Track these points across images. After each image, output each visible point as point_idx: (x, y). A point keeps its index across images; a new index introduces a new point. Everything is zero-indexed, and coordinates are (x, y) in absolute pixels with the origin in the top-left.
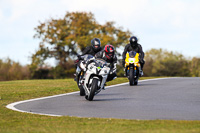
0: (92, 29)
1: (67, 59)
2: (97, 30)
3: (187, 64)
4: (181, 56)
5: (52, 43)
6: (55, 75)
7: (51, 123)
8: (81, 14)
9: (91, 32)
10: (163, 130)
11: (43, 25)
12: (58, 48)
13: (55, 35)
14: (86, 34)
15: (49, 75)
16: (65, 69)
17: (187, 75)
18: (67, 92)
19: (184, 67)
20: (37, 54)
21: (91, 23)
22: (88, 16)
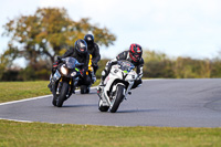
0: (66, 26)
1: (38, 59)
2: (70, 27)
3: (171, 64)
4: (164, 55)
5: (21, 42)
6: (24, 77)
7: (21, 130)
8: (53, 10)
9: (64, 29)
10: (145, 137)
11: (12, 22)
12: (28, 47)
13: (25, 33)
14: (59, 31)
15: (19, 77)
16: (36, 69)
17: (171, 76)
18: (38, 95)
19: (168, 68)
20: (6, 54)
21: (63, 20)
22: (61, 11)
